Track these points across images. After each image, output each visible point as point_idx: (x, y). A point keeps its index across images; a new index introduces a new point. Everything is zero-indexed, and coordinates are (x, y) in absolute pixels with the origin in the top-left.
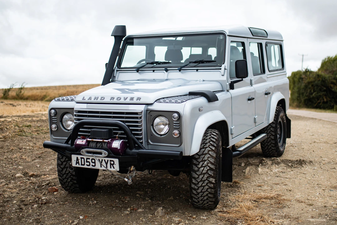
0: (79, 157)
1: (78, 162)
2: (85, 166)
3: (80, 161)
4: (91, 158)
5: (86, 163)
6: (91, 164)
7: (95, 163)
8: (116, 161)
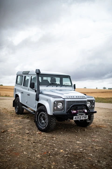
0: (76, 117)
1: (75, 119)
2: (78, 119)
3: (76, 118)
4: (80, 116)
5: (78, 118)
6: (80, 118)
7: (81, 118)
8: (87, 116)
